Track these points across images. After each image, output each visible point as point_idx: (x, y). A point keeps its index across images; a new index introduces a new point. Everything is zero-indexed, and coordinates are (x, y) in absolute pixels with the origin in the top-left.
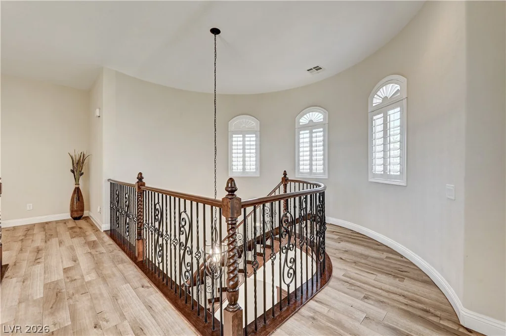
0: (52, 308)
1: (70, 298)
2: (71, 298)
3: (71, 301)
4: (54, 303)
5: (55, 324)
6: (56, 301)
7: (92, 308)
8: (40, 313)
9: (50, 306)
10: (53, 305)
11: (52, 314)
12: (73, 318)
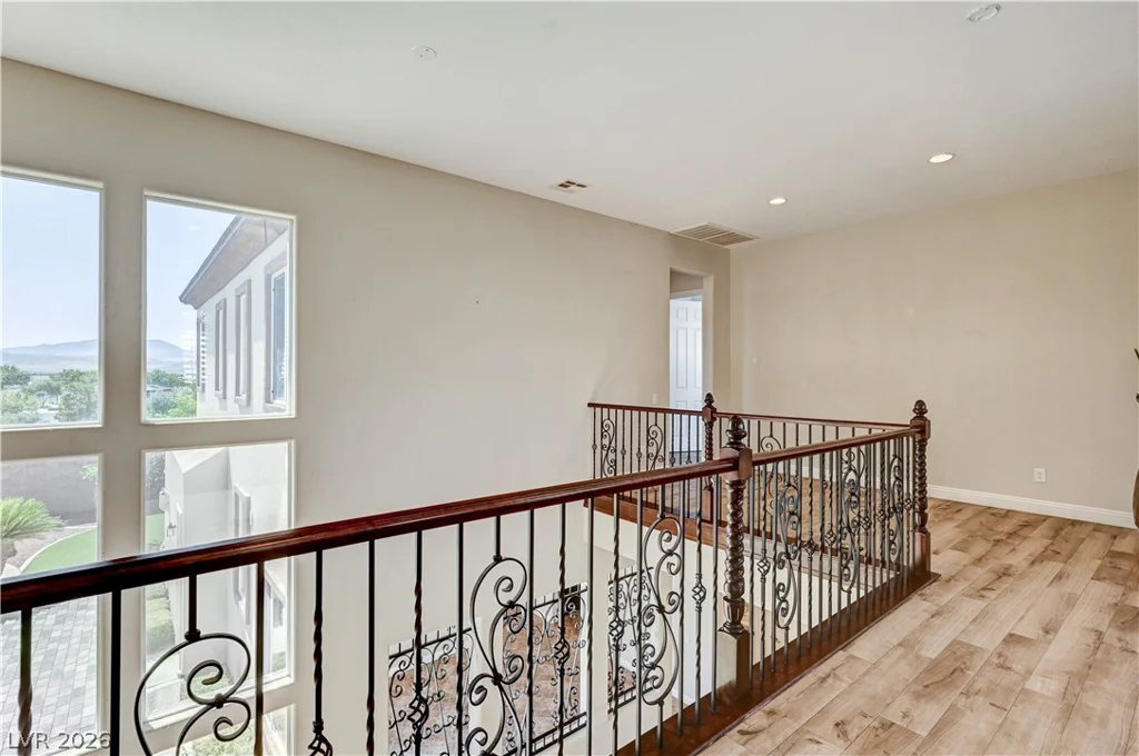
1: (967, 694)
3: (963, 701)
9: (927, 683)
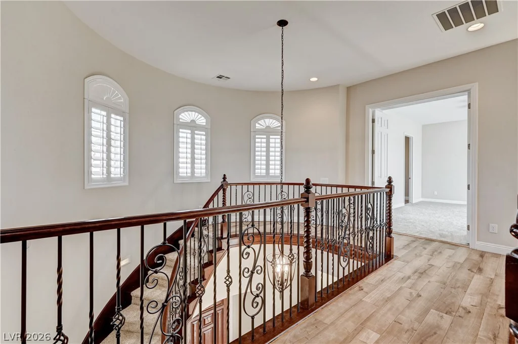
0: (435, 333)
2: (412, 328)
4: (430, 336)
5: (442, 317)
6: (427, 338)
7: (408, 307)
8: (447, 338)
10: (433, 335)
11: (438, 327)
12: (426, 311)
